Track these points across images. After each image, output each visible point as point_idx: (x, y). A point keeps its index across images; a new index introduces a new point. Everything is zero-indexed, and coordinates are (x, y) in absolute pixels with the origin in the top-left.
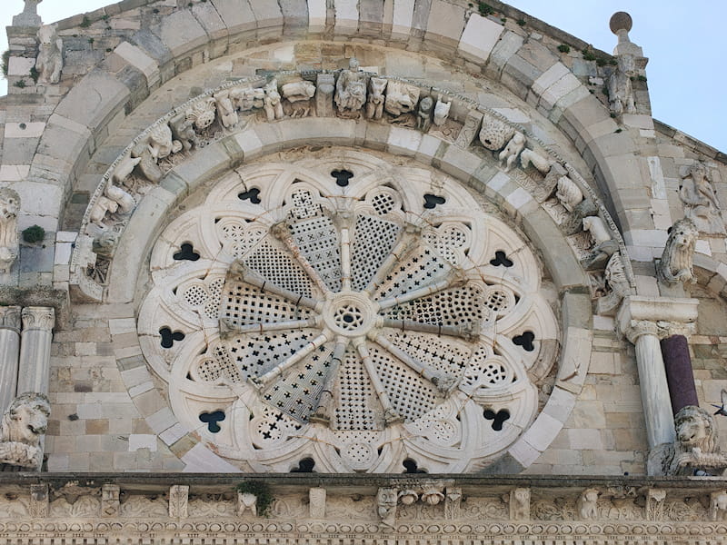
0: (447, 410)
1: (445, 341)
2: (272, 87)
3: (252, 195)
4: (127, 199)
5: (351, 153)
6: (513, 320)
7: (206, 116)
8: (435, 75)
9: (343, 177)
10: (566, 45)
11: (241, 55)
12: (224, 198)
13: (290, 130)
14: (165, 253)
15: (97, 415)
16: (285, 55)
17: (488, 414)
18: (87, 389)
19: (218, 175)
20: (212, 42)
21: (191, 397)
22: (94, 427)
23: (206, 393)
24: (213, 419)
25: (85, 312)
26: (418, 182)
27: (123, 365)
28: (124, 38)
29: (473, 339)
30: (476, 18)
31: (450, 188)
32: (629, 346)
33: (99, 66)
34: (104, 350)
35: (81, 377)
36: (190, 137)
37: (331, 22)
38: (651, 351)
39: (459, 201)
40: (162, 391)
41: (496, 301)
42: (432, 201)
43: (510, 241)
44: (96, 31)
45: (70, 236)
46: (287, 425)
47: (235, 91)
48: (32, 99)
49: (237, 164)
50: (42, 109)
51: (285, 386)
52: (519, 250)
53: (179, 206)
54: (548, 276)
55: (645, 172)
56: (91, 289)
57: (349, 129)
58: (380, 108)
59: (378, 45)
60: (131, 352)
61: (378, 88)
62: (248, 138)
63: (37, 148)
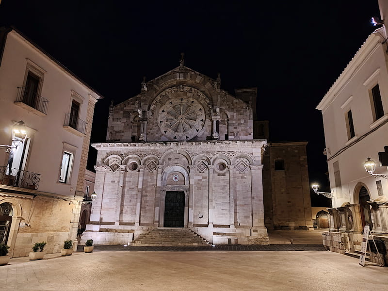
0: (191, 130)
1: (192, 121)
5: (183, 96)
9: (182, 100)
12: (168, 104)
14: (161, 111)
17: (196, 130)
18: (151, 129)
19: (167, 101)
21: (163, 129)
23: (165, 129)
24: (165, 132)
26: (191, 100)
28: (155, 84)
29: (196, 120)
32: (212, 122)
33: (152, 88)
34: (153, 125)
38: (215, 122)
39: (196, 102)
40: (159, 129)
41: (199, 115)
44: (151, 83)
45: (149, 111)
46: (173, 132)
49: (169, 99)
50: (145, 95)
51: (174, 127)
52: (202, 109)
53: (162, 105)
54: (205, 112)
57: (182, 93)
60: (156, 125)
62: (170, 96)
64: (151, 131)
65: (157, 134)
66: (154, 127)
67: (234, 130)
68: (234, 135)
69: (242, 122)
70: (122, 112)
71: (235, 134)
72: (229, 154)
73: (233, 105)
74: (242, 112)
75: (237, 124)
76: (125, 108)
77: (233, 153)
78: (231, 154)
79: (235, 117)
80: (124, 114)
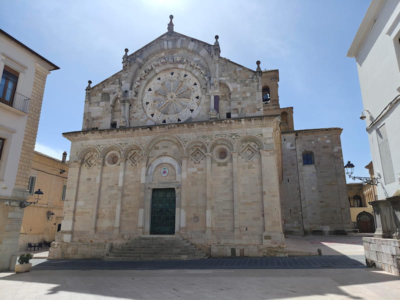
2: (159, 61)
3: (159, 79)
4: (139, 84)
6: (195, 95)
7: (150, 68)
8: (186, 54)
10: (205, 44)
11: (157, 55)
13: (163, 68)
15: (136, 117)
16: (163, 54)
17: (191, 110)
18: (135, 113)
20: (150, 55)
21: (149, 112)
22: (136, 118)
24: (152, 115)
25: (135, 101)
26: (183, 73)
27: (140, 109)
28: (138, 57)
30: (191, 42)
31: (188, 73)
33: (134, 62)
34: (137, 107)
35: (135, 111)
36: (148, 72)
37: (168, 48)
38: (213, 98)
40: (145, 112)
42: (185, 76)
43: (196, 81)
44: (134, 56)
47: (154, 63)
48: (126, 70)
50: (127, 71)
51: (162, 109)
52: (198, 82)
54: (201, 87)
55: (215, 66)
56: (135, 98)
57: (172, 66)
58: (176, 62)
59: (177, 50)
61: (175, 59)
62: (157, 70)
63: (126, 78)
64: (135, 115)
65: (142, 118)
66: (138, 110)
67: (238, 107)
68: (238, 112)
69: (248, 95)
70: (100, 94)
72: (231, 137)
74: (247, 82)
75: (241, 99)
76: (104, 90)
78: (234, 137)
79: (239, 90)
80: (102, 97)
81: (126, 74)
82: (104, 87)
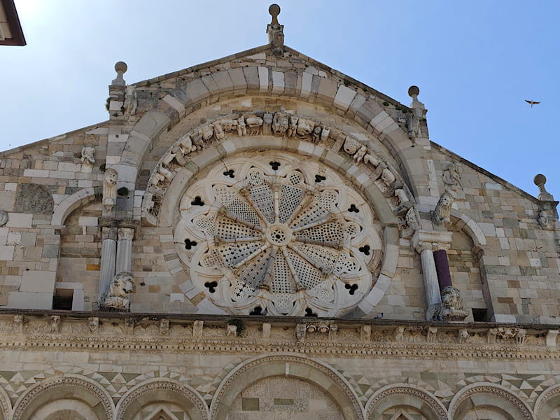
0: (327, 284)
1: (326, 249)
2: (241, 120)
3: (230, 173)
4: (170, 175)
5: (280, 154)
6: (359, 240)
7: (208, 133)
8: (322, 116)
9: (275, 166)
10: (387, 102)
11: (226, 102)
12: (216, 175)
13: (250, 141)
14: (187, 202)
15: (155, 283)
16: (247, 103)
17: (347, 286)
18: (147, 270)
19: (213, 163)
20: (211, 96)
21: (200, 275)
22: (153, 289)
23: (208, 273)
24: (211, 286)
25: (148, 231)
26: (313, 169)
27: (167, 258)
28: (167, 93)
29: (340, 248)
30: (343, 87)
31: (328, 173)
32: (417, 254)
33: (155, 107)
34: (157, 250)
35: (147, 264)
36: (200, 144)
37: (271, 87)
38: (429, 257)
39: (333, 179)
40: (186, 271)
41: (351, 230)
42: (319, 179)
43: (358, 200)
44: (153, 89)
45: (141, 193)
46: (248, 290)
47: (223, 121)
48: (122, 123)
49: (223, 158)
50: (127, 127)
51: (247, 270)
52: (362, 205)
53: (194, 179)
54: (377, 218)
55: (426, 167)
56: (151, 219)
57: (278, 142)
58: (295, 132)
59: (293, 100)
60: (171, 251)
61: (294, 122)
62: (229, 145)
63: (124, 148)
64: (149, 278)
65: (176, 290)
66: (161, 262)
67: (512, 293)
68: (513, 310)
69: (534, 262)
70: (12, 187)
71: (519, 307)
72: (518, 384)
73: (489, 201)
74: (523, 225)
75: (516, 271)
76: (28, 173)
77: (534, 384)
78: (526, 385)
79: (504, 244)
80: (21, 195)
81: (124, 138)
82: (31, 166)
